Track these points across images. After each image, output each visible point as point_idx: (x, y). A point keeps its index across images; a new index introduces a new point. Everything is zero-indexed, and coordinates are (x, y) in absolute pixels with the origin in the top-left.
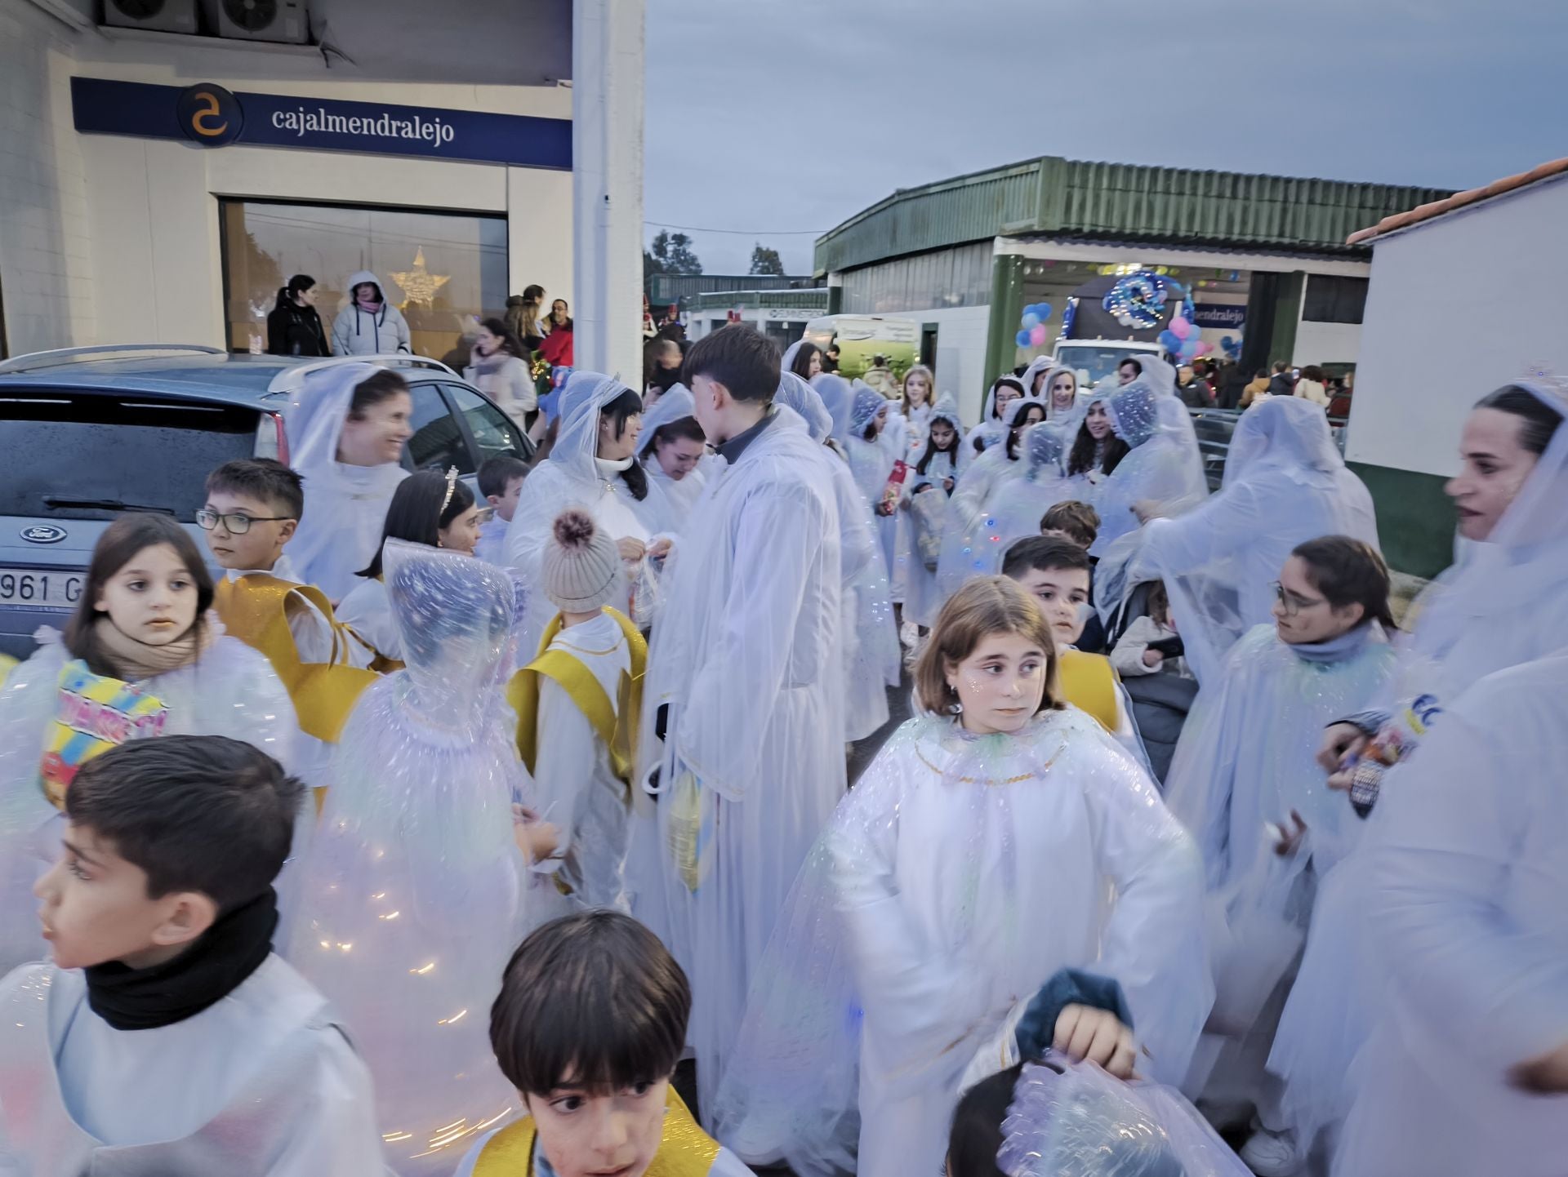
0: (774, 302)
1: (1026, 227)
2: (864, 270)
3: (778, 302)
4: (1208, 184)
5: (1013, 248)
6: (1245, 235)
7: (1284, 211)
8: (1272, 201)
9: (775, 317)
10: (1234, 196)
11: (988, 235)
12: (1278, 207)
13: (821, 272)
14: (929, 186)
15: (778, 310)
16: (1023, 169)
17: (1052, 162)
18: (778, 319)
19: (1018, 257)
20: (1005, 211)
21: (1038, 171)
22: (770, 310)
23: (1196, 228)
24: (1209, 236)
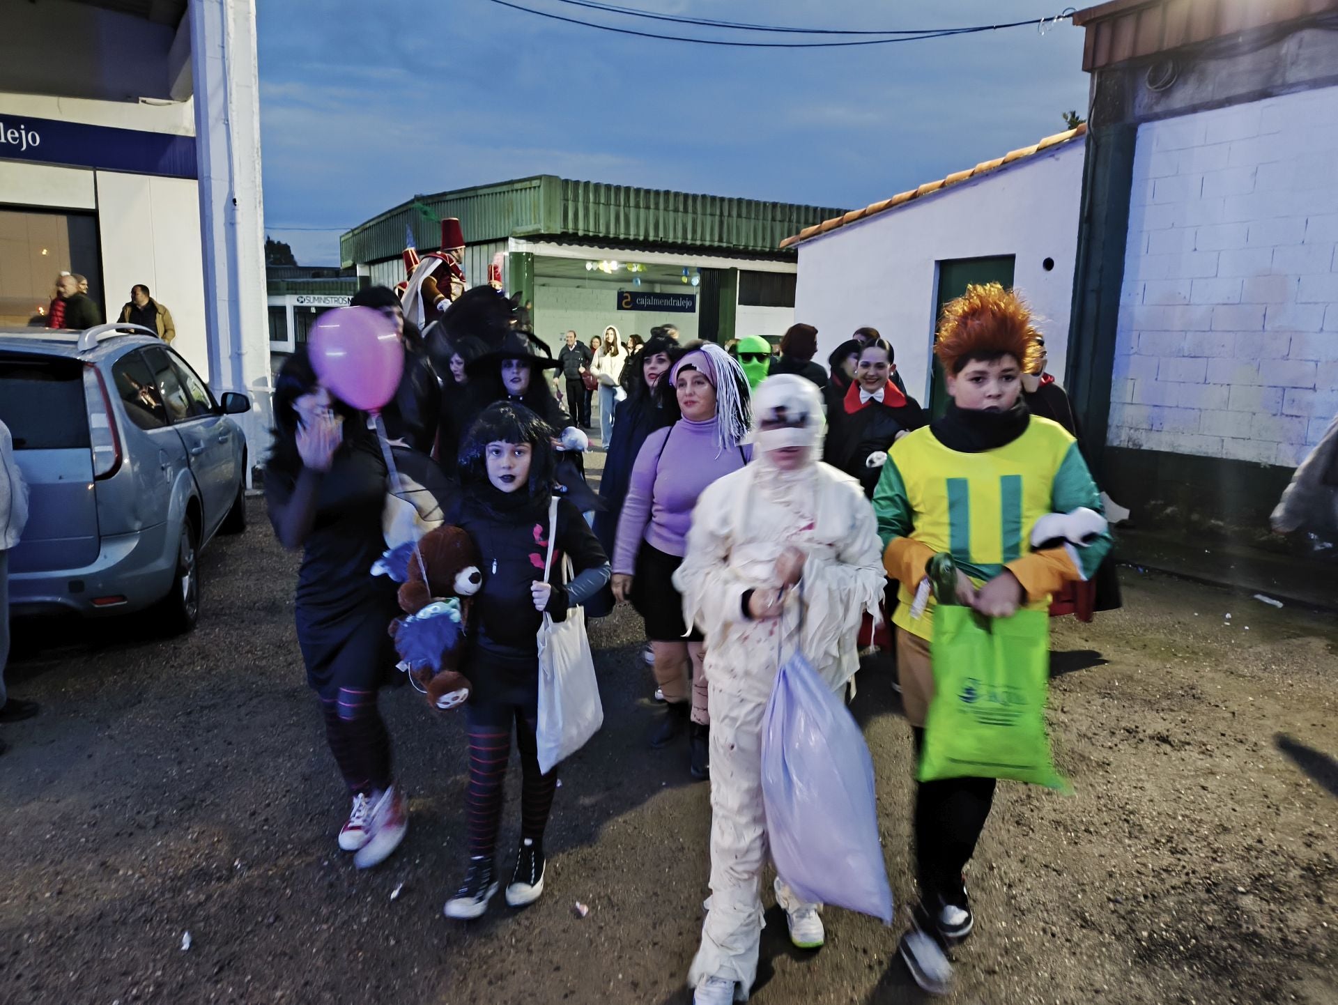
0: (300, 290)
1: (534, 231)
2: (390, 262)
3: (304, 289)
4: (667, 201)
5: (524, 247)
6: (696, 240)
7: (721, 223)
8: (712, 215)
9: (302, 302)
10: (686, 211)
11: (503, 236)
12: (717, 218)
13: (349, 263)
14: (444, 194)
15: (304, 296)
16: (527, 184)
17: (550, 179)
18: (305, 304)
19: (528, 254)
20: (515, 217)
21: (539, 187)
22: (296, 297)
23: (661, 234)
24: (671, 241)
